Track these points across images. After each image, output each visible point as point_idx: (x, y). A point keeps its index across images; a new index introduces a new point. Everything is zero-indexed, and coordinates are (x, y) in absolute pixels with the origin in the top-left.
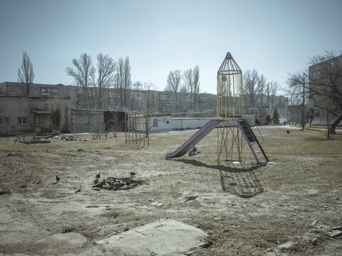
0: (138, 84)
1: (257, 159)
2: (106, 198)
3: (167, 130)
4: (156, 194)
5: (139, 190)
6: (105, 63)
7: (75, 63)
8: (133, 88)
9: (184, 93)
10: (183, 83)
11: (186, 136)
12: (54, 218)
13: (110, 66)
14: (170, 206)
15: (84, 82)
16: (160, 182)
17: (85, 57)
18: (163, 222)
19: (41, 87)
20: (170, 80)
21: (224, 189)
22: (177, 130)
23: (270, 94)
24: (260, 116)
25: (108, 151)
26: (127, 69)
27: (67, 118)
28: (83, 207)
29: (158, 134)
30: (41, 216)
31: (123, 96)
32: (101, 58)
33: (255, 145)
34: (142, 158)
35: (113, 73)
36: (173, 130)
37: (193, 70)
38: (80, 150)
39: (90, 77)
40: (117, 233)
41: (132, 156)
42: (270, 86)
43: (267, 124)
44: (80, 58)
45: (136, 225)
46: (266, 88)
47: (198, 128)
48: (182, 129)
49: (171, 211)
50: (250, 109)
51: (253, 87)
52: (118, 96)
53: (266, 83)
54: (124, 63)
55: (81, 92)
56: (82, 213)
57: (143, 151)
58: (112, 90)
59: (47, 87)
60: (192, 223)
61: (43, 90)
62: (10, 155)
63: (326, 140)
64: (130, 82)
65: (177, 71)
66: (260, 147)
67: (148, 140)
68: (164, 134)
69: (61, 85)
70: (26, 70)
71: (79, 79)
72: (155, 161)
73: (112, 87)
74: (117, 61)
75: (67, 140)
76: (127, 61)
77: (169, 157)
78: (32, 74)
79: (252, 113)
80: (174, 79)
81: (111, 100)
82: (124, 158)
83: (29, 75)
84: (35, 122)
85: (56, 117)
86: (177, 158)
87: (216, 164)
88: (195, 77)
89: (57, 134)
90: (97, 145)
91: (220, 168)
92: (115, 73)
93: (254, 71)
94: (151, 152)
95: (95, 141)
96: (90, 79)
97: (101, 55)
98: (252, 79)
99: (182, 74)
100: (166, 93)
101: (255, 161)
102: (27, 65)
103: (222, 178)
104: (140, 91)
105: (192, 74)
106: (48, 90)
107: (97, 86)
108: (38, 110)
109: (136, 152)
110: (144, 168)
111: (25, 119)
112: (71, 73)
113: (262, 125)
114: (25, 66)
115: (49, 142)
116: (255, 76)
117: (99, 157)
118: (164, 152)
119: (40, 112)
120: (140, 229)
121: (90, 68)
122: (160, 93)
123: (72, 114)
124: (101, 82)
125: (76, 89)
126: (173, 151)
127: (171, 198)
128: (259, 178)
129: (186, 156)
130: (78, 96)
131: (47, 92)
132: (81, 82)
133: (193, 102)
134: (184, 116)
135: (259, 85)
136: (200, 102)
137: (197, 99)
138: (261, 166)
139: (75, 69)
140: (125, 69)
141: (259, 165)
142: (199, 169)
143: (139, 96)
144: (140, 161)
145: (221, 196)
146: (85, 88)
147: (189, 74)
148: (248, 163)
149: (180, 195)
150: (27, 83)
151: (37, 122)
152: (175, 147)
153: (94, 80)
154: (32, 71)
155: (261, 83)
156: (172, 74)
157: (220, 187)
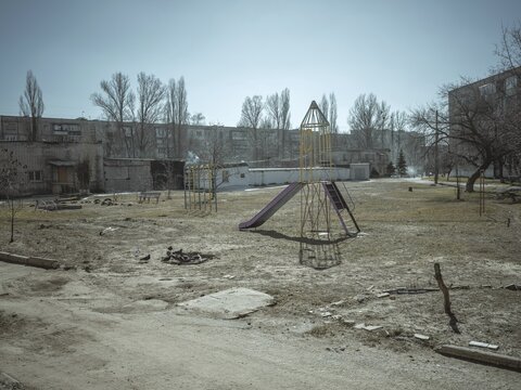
0: (199, 117)
1: (346, 230)
2: (177, 272)
3: (241, 187)
4: (228, 268)
5: (210, 264)
6: (150, 87)
7: (105, 87)
8: (191, 122)
9: (267, 129)
10: (265, 115)
11: (268, 195)
12: (131, 289)
13: (158, 92)
14: (242, 278)
15: (118, 116)
16: (233, 256)
17: (120, 79)
18: (235, 289)
19: (53, 122)
20: (246, 109)
21: (301, 262)
22: (256, 186)
23: (396, 130)
24: (379, 164)
25: (164, 219)
26: (182, 96)
27: (98, 172)
28: (156, 280)
29: (230, 194)
30: (119, 288)
31: (176, 136)
32: (143, 80)
33: (344, 213)
34: (210, 229)
35: (161, 101)
36: (251, 186)
37: (280, 95)
38: (127, 219)
39: (127, 108)
40: (194, 298)
41: (197, 226)
42: (395, 117)
43: (388, 176)
44: (111, 79)
45: (211, 292)
46: (389, 121)
47: (287, 183)
48: (263, 185)
49: (243, 282)
50: (363, 154)
51: (369, 120)
52: (170, 136)
53: (390, 114)
54: (177, 85)
55: (113, 129)
56: (157, 285)
57: (209, 219)
58: (160, 126)
59: (62, 123)
60: (261, 291)
61: (57, 128)
62: (42, 227)
63: (455, 201)
64: (186, 114)
65: (257, 97)
66: (351, 215)
67: (216, 203)
68: (238, 194)
69: (83, 119)
70: (32, 98)
71: (111, 111)
72: (226, 232)
73: (160, 122)
74: (167, 84)
75: (103, 203)
76: (182, 83)
77: (243, 228)
78: (41, 104)
79: (367, 160)
80: (251, 108)
81: (159, 142)
82: (187, 230)
83: (36, 106)
84: (52, 177)
85: (83, 170)
86: (253, 229)
87: (299, 236)
88: (283, 105)
89: (86, 195)
90: (147, 211)
91: (302, 240)
92: (164, 102)
93: (371, 95)
94: (219, 220)
95: (144, 204)
96: (127, 111)
97: (143, 75)
98: (368, 107)
99: (264, 101)
100: (241, 129)
101: (343, 232)
102: (32, 90)
103: (301, 251)
104: (202, 127)
105: (279, 101)
106: (65, 127)
107: (138, 120)
108: (57, 160)
109: (201, 221)
110: (214, 242)
111: (38, 173)
112: (100, 102)
113: (382, 177)
114: (30, 92)
115: (80, 207)
116: (373, 103)
117: (156, 228)
118: (238, 221)
119: (59, 164)
120: (215, 295)
121: (127, 94)
122: (232, 130)
123: (105, 165)
124: (143, 115)
125: (107, 124)
126: (249, 218)
127: (243, 271)
128: (341, 251)
129: (266, 226)
130: (109, 135)
131: (62, 130)
132: (114, 115)
133: (280, 143)
134: (267, 165)
135: (379, 117)
136: (292, 142)
137: (287, 138)
138: (351, 237)
139: (105, 96)
140: (179, 95)
141: (349, 235)
142: (277, 241)
143: (199, 134)
144: (208, 233)
145: (294, 268)
146: (120, 125)
147: (274, 102)
148: (336, 234)
149: (253, 268)
150: (34, 118)
151: (56, 178)
152: (252, 213)
153: (133, 112)
154: (40, 99)
155: (382, 114)
156: (249, 101)
157: (296, 260)
